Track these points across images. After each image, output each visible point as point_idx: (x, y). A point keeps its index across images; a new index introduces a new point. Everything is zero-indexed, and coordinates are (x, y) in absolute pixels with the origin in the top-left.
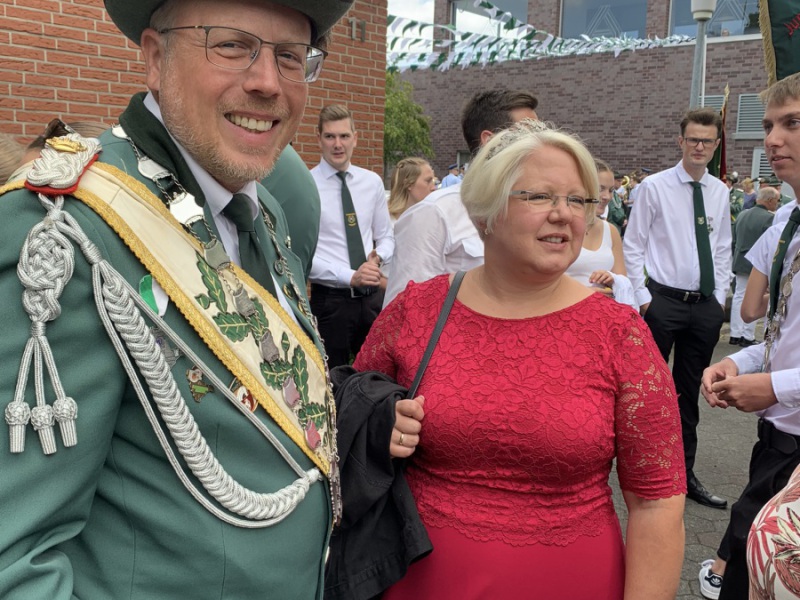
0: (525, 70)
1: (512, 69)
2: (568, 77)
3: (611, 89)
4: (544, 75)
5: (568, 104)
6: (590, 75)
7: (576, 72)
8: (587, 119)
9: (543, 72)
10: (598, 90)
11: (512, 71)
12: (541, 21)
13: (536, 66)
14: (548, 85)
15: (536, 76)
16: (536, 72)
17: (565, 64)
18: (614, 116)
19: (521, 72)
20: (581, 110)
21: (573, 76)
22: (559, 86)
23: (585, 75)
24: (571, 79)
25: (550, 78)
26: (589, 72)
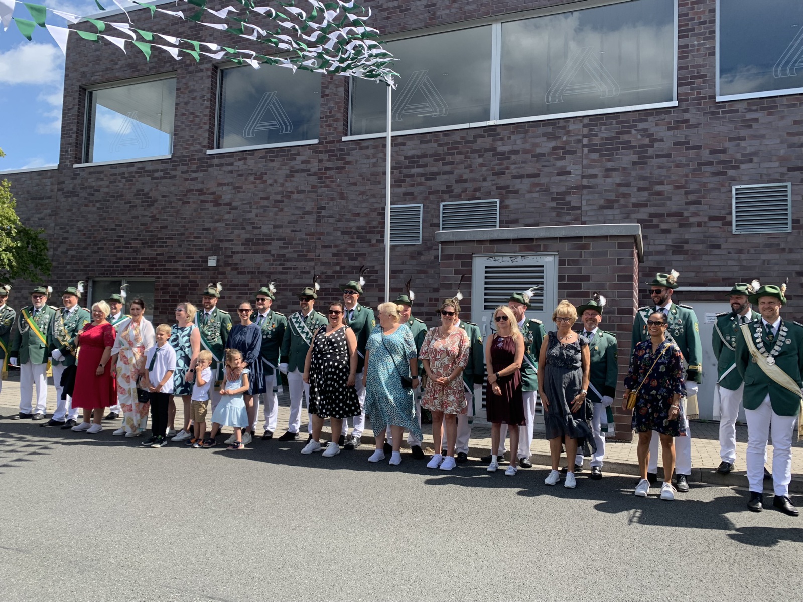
0: (173, 173)
1: (157, 171)
2: (226, 181)
3: (279, 197)
4: (196, 179)
5: (227, 216)
6: (252, 178)
7: (235, 175)
8: (248, 236)
9: (194, 175)
10: (262, 198)
11: (156, 174)
12: (191, 111)
13: (185, 168)
14: (200, 192)
15: (186, 180)
16: (185, 176)
17: (221, 165)
18: (285, 232)
19: (167, 175)
20: (242, 224)
21: (231, 181)
22: (214, 193)
23: (246, 179)
24: (228, 184)
25: (203, 182)
26: (251, 174)
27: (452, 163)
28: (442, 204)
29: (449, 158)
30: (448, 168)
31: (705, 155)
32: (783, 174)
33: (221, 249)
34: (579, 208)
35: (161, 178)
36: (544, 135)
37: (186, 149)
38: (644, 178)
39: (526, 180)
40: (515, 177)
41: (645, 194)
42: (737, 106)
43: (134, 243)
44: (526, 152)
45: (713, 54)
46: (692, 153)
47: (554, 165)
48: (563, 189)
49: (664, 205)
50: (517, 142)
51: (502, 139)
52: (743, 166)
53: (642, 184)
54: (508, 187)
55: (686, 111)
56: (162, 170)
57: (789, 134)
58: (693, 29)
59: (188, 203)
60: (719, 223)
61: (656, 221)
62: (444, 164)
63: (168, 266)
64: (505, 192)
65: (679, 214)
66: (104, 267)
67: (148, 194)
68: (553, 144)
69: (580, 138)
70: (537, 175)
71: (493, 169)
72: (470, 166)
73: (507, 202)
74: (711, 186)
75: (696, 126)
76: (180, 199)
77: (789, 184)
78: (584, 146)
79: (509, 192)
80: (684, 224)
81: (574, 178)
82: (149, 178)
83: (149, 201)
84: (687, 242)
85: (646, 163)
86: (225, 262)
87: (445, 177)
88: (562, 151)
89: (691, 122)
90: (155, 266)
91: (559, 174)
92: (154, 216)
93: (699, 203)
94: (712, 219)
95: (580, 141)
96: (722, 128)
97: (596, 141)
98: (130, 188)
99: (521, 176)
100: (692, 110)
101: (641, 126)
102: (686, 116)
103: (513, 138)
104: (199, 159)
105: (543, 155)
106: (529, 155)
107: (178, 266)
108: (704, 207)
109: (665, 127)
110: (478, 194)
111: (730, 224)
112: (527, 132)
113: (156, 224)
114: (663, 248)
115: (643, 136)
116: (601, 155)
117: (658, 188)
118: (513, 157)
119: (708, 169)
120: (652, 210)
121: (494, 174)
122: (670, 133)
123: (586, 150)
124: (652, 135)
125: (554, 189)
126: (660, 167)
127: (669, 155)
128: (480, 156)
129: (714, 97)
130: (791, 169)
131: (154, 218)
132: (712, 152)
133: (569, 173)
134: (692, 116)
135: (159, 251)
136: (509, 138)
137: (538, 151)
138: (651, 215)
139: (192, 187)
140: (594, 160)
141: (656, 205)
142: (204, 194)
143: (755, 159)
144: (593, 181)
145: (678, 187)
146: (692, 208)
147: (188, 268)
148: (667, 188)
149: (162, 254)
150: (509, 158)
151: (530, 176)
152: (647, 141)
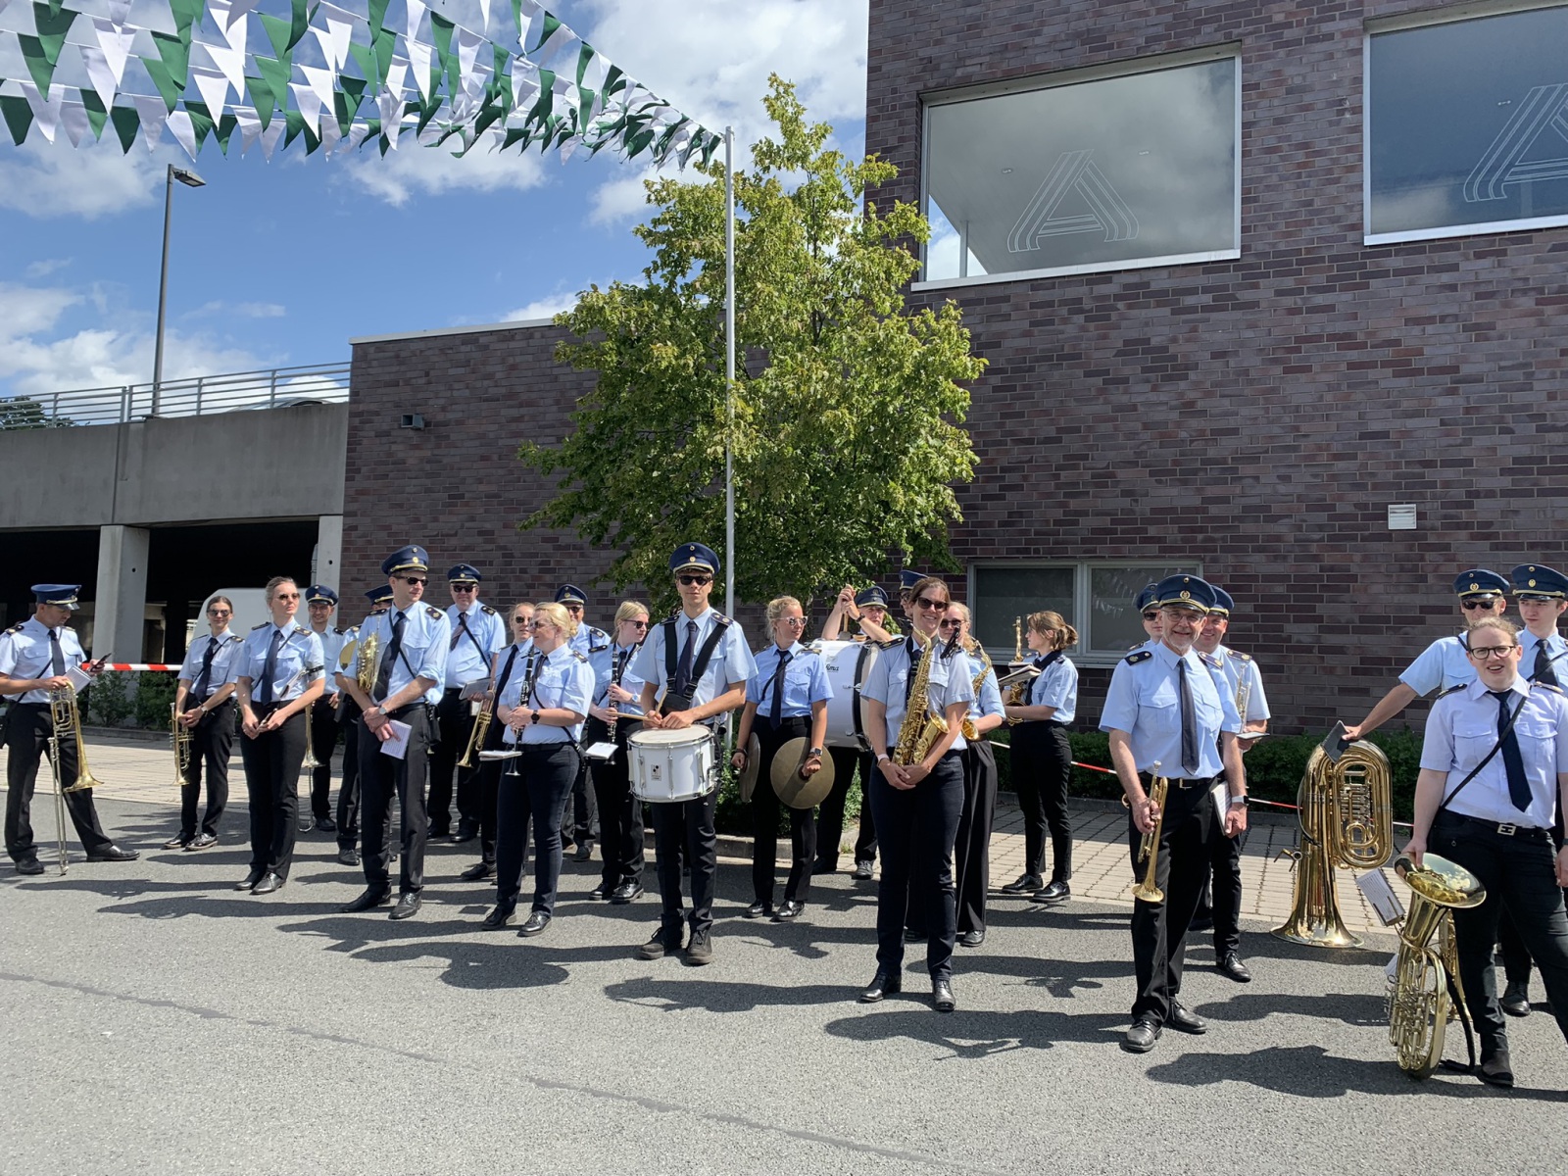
0: (1246, 296)
1: (1192, 291)
2: (1434, 312)
4: (1330, 308)
5: (1443, 402)
6: (1527, 302)
7: (1468, 295)
8: (1525, 451)
9: (1320, 299)
11: (1189, 300)
12: (1299, 138)
13: (1289, 282)
14: (1346, 340)
15: (1293, 311)
16: (1289, 301)
17: (1419, 271)
19: (1224, 300)
20: (1501, 420)
21: (1454, 310)
22: (1396, 342)
23: (1506, 305)
24: (1443, 319)
25: (1355, 316)
26: (1525, 292)
33: (1433, 485)
35: (1206, 309)
37: (1289, 235)
43: (1122, 474)
56: (1206, 290)
59: (1308, 369)
63: (1247, 528)
66: (1025, 532)
67: (1165, 349)
76: (1275, 361)
82: (1167, 311)
83: (1166, 367)
86: (1445, 517)
90: (1202, 530)
92: (1192, 404)
98: (1105, 337)
104: (1333, 258)
107: (1281, 528)
113: (1195, 423)
131: (1188, 408)
135: (1212, 491)
139: (1314, 330)
142: (1363, 345)
147: (1316, 536)
149: (1225, 500)
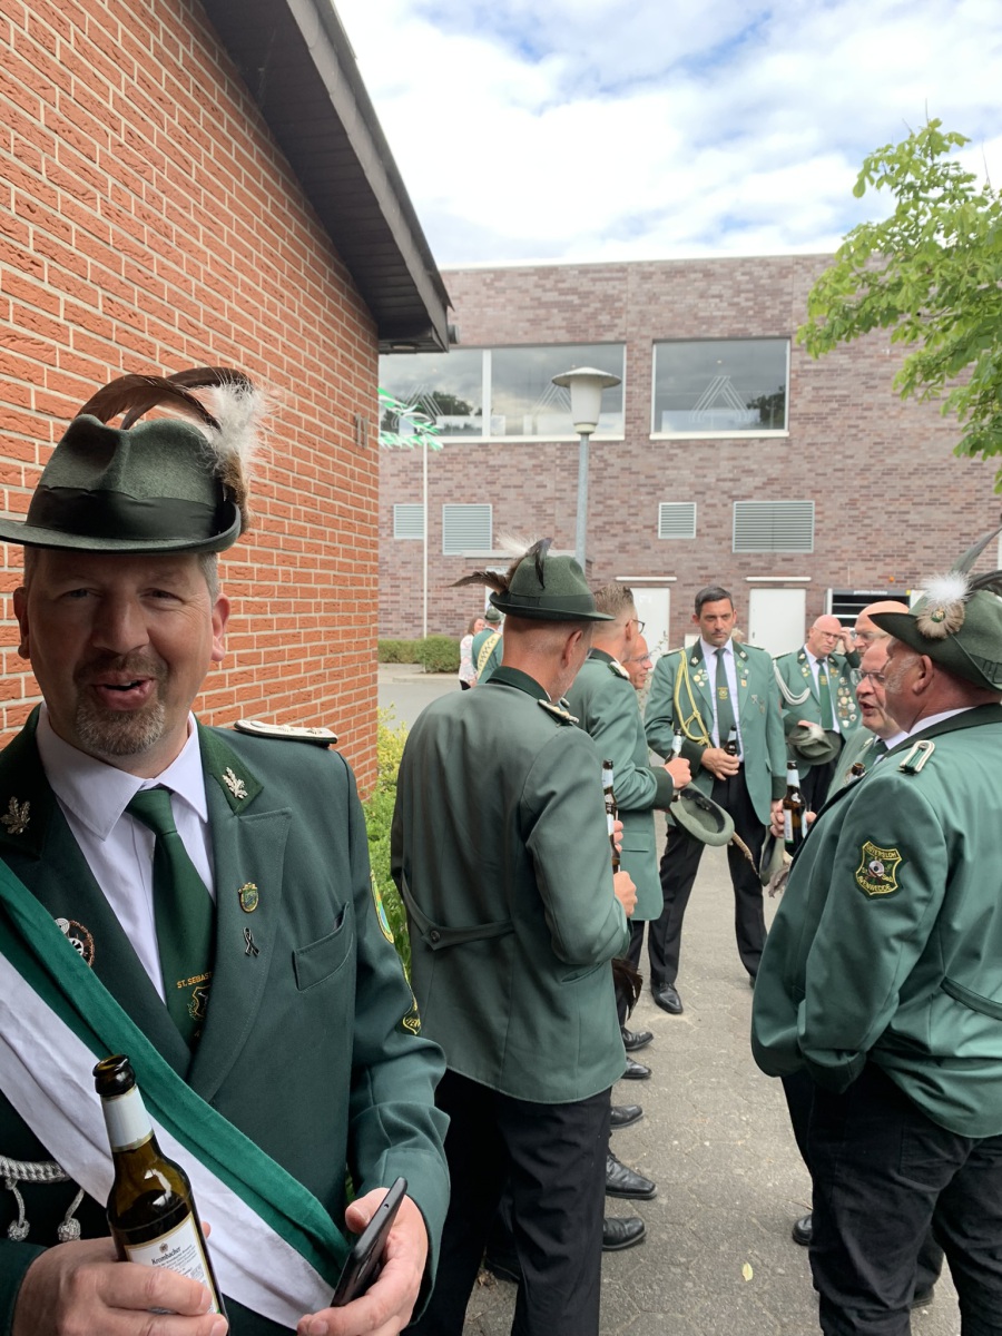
27: (451, 471)
28: (444, 506)
29: (449, 467)
30: (449, 475)
31: (642, 479)
32: (691, 497)
34: (552, 515)
36: (526, 454)
38: (600, 494)
39: (512, 489)
40: (504, 487)
41: (601, 507)
42: (663, 444)
44: (512, 467)
45: (649, 401)
46: (633, 477)
47: (533, 479)
48: (541, 499)
49: (613, 515)
50: (505, 458)
51: (493, 454)
52: (667, 489)
53: (600, 498)
54: (498, 495)
55: (630, 444)
57: (697, 467)
58: (635, 380)
60: (650, 531)
61: (607, 527)
62: (446, 471)
64: (497, 499)
65: (623, 523)
68: (534, 462)
69: (553, 458)
70: (521, 487)
71: (486, 479)
72: (466, 475)
73: (498, 507)
74: (646, 503)
75: (636, 456)
77: (695, 504)
78: (557, 466)
79: (499, 499)
80: (627, 531)
81: (549, 492)
84: (628, 544)
85: (601, 482)
87: (447, 483)
88: (540, 469)
89: (634, 452)
91: (538, 487)
93: (636, 515)
94: (646, 527)
95: (553, 462)
96: (654, 460)
97: (566, 462)
99: (509, 487)
100: (634, 444)
101: (599, 453)
102: (630, 448)
103: (502, 454)
105: (525, 470)
106: (514, 470)
108: (640, 518)
109: (615, 456)
110: (474, 499)
111: (657, 531)
112: (512, 450)
114: (612, 548)
115: (600, 461)
116: (570, 474)
117: (609, 502)
118: (502, 471)
119: (643, 490)
120: (605, 519)
121: (488, 483)
122: (619, 460)
123: (558, 469)
124: (605, 461)
125: (534, 499)
126: (611, 486)
127: (617, 477)
128: (476, 467)
129: (648, 435)
130: (697, 493)
132: (647, 477)
133: (545, 486)
134: (634, 448)
136: (499, 454)
137: (521, 467)
138: (606, 523)
140: (565, 478)
141: (608, 515)
143: (674, 484)
144: (563, 494)
145: (623, 502)
146: (633, 519)
148: (616, 502)
150: (498, 471)
151: (515, 487)
152: (602, 465)
